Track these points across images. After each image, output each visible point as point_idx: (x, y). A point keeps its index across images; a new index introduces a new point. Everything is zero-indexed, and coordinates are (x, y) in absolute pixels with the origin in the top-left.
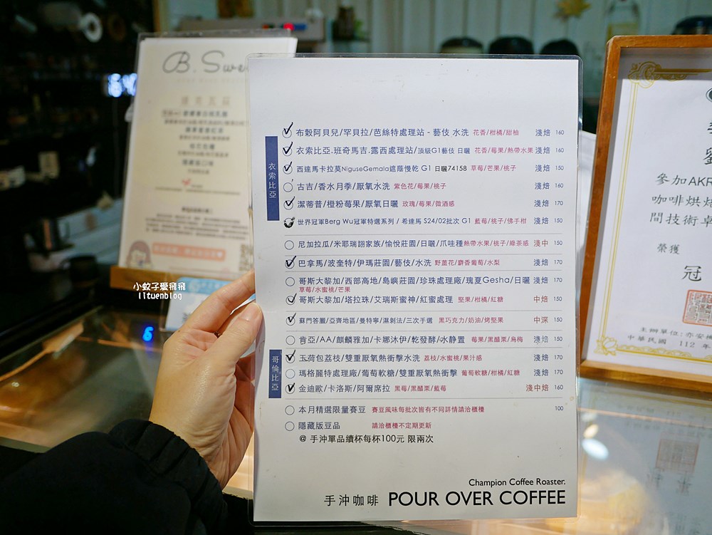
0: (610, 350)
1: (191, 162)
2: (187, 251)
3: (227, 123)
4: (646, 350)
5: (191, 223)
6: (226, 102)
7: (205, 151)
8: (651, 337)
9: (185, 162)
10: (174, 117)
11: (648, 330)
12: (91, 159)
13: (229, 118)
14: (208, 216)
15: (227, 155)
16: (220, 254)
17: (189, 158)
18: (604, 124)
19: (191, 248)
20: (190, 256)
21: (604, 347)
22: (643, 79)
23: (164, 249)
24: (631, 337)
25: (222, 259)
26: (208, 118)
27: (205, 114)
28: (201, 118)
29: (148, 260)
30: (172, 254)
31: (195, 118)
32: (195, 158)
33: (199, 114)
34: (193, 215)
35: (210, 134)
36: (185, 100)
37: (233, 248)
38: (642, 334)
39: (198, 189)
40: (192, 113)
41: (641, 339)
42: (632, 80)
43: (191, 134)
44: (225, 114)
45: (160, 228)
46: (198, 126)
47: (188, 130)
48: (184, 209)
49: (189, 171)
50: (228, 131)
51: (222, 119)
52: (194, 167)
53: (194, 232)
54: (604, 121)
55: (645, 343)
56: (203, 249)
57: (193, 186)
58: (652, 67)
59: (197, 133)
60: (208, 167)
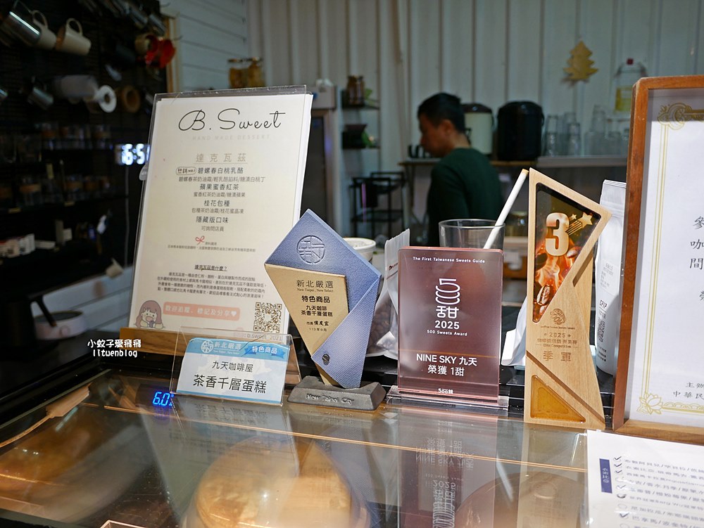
0: (654, 408)
1: (206, 220)
2: (200, 311)
3: (243, 179)
4: (694, 408)
5: (204, 281)
6: (242, 158)
7: (219, 208)
8: (699, 393)
9: (199, 219)
10: (189, 175)
11: (695, 385)
12: (101, 227)
13: (244, 174)
14: (221, 273)
15: (242, 211)
16: (234, 313)
17: (203, 215)
18: (635, 168)
19: (204, 307)
20: (203, 316)
21: (647, 405)
22: (673, 120)
23: (177, 309)
24: (676, 393)
25: (236, 318)
26: (223, 175)
27: (220, 170)
28: (216, 175)
29: (159, 321)
30: (183, 314)
31: (210, 174)
32: (209, 215)
33: (214, 170)
34: (206, 273)
35: (226, 191)
36: (200, 158)
37: (247, 307)
38: (689, 390)
39: (212, 246)
40: (207, 170)
41: (688, 395)
42: (662, 122)
43: (206, 190)
44: (240, 170)
45: (172, 287)
46: (213, 183)
47: (203, 187)
48: (197, 267)
49: (203, 228)
50: (243, 187)
51: (239, 175)
52: (209, 224)
53: (208, 290)
54: (636, 164)
55: (692, 400)
56: (216, 308)
57: (206, 243)
58: (682, 108)
59: (212, 190)
60: (223, 224)
